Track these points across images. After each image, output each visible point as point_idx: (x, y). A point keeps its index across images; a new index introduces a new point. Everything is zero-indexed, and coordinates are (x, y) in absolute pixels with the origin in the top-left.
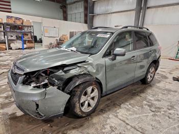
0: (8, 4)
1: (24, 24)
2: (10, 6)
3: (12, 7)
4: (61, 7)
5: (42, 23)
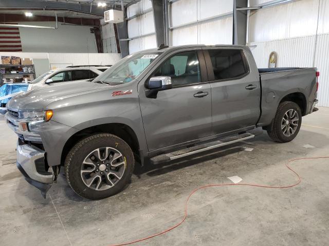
1: (23, 64)
4: (92, 31)
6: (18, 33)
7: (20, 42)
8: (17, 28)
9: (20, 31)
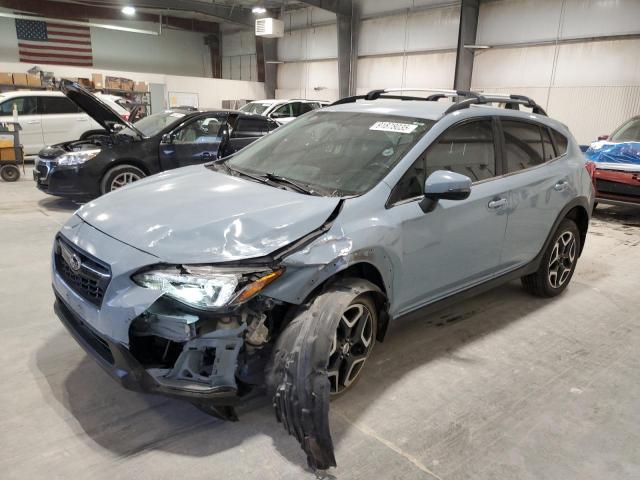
0: (85, 39)
1: (135, 90)
2: (89, 43)
3: (93, 47)
4: (207, 41)
5: (165, 85)
6: (89, 36)
7: (90, 51)
8: (88, 28)
9: (91, 32)
